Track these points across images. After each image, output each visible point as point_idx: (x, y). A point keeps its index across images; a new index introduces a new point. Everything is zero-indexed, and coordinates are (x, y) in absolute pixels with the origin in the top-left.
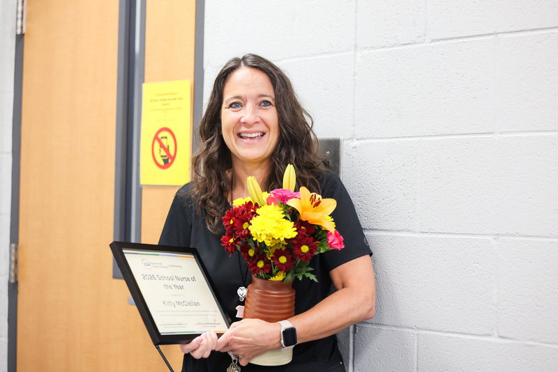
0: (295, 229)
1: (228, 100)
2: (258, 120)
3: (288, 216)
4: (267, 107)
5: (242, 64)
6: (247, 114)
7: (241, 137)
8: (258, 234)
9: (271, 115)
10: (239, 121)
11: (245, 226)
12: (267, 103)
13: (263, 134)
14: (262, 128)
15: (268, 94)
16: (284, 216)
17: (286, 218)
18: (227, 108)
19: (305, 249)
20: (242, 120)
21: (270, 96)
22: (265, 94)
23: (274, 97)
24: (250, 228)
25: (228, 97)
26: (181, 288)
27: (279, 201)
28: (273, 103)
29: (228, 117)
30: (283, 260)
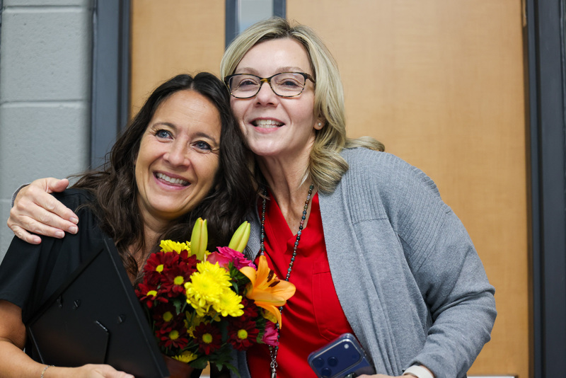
0: (242, 306)
1: (158, 124)
2: (187, 163)
3: (236, 288)
4: (205, 151)
5: (192, 85)
6: (175, 151)
7: (157, 177)
8: (197, 296)
10: (161, 156)
11: (179, 280)
13: (187, 183)
14: (188, 175)
15: (212, 136)
16: (231, 284)
17: (232, 288)
18: (152, 133)
19: (243, 334)
20: (166, 157)
21: (213, 140)
22: (207, 134)
23: (218, 141)
24: (187, 285)
25: (159, 119)
27: (230, 264)
28: (214, 148)
29: (150, 146)
30: (207, 339)
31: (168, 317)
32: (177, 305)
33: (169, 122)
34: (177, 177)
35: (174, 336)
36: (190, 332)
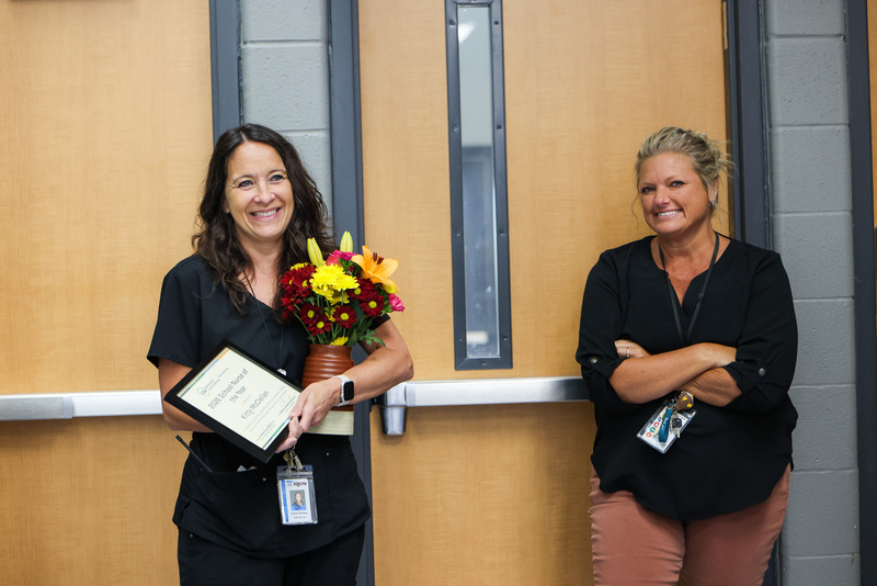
2: (273, 196)
3: (350, 273)
4: (280, 182)
5: (244, 138)
6: (261, 193)
7: (256, 216)
9: (284, 188)
11: (305, 284)
12: (279, 177)
13: (278, 209)
14: (277, 204)
15: (279, 169)
17: (347, 274)
18: (236, 187)
19: (372, 305)
20: (257, 199)
21: (281, 170)
22: (275, 169)
23: (285, 170)
24: (311, 282)
25: (236, 173)
26: (243, 389)
28: (285, 176)
30: (345, 316)
31: (311, 314)
32: (311, 300)
33: (246, 174)
34: (271, 210)
35: (321, 325)
36: (332, 319)
